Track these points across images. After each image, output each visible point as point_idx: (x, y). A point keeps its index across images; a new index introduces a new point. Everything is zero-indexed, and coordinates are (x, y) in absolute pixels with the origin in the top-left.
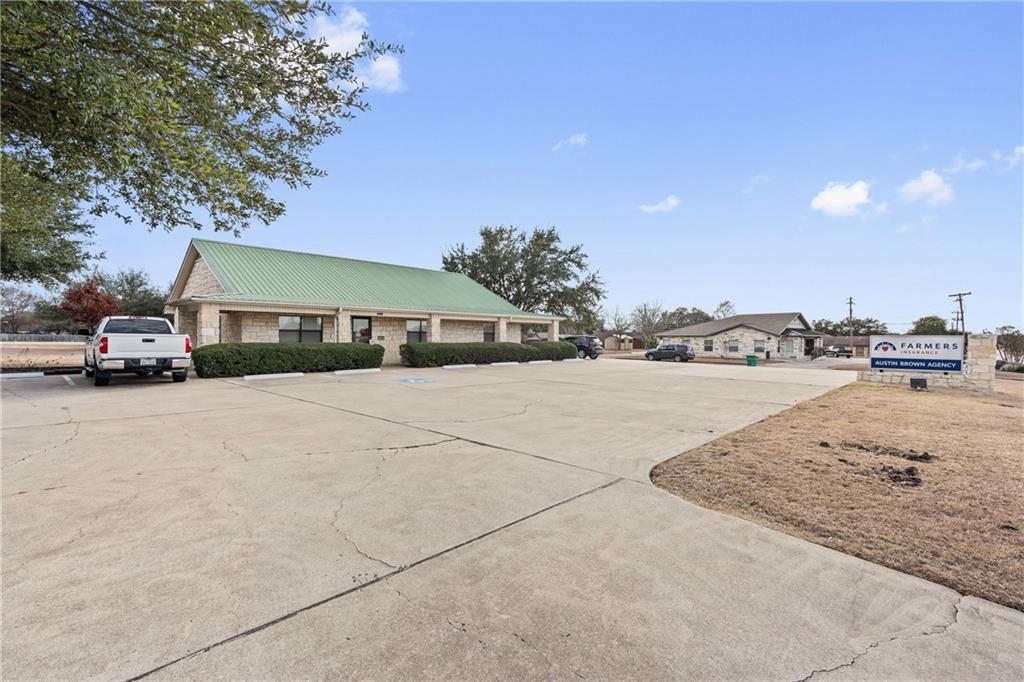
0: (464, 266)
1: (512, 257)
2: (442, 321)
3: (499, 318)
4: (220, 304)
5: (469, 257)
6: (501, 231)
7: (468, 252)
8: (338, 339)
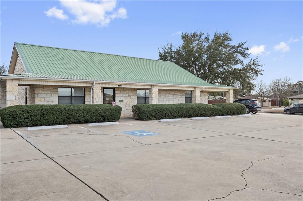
0: (172, 57)
1: (200, 52)
2: (159, 90)
3: (195, 88)
4: (19, 80)
5: (175, 52)
6: (194, 35)
7: (174, 49)
8: (93, 102)
